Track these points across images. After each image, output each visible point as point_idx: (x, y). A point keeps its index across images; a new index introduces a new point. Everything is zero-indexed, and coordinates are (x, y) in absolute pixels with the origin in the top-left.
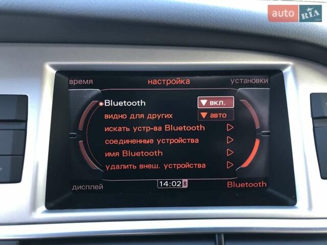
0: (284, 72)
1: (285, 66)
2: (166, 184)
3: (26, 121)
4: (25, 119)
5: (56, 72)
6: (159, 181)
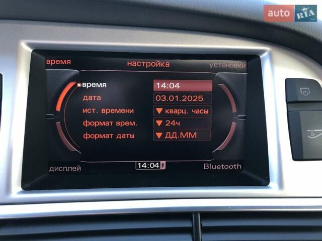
0: (261, 57)
5: (33, 51)
6: (138, 163)
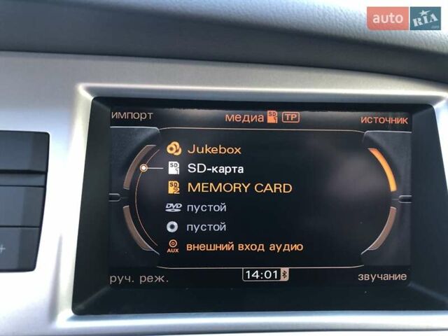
2: (256, 275)
3: (45, 173)
4: (44, 170)
5: (94, 99)
6: (245, 270)
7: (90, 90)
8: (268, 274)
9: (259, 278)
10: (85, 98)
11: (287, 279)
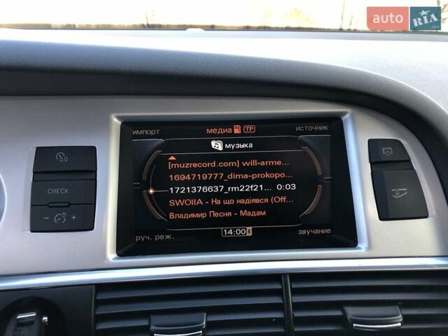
0: (343, 119)
1: (344, 114)
2: (231, 232)
5: (122, 123)
6: (224, 230)
7: (119, 118)
8: (238, 232)
9: (233, 234)
10: (116, 122)
11: (251, 234)
